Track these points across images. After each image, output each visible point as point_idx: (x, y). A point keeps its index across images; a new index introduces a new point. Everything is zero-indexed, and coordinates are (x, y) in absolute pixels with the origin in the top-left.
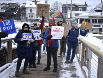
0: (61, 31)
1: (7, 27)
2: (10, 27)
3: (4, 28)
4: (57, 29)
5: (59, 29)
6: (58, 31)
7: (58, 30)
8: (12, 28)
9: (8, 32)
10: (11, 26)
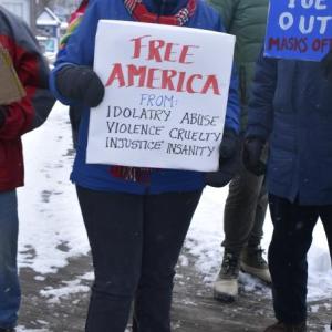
0: (198, 85)
1: (302, 19)
2: (317, 24)
3: (286, 21)
4: (154, 53)
5: (176, 52)
6: (166, 82)
7: (173, 65)
8: (322, 30)
9: (297, 44)
10: (324, 20)
